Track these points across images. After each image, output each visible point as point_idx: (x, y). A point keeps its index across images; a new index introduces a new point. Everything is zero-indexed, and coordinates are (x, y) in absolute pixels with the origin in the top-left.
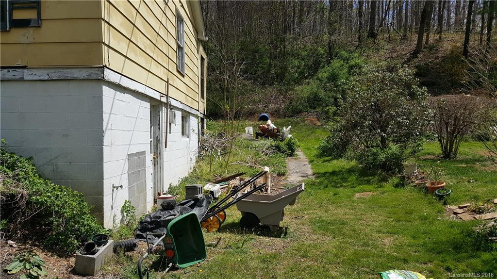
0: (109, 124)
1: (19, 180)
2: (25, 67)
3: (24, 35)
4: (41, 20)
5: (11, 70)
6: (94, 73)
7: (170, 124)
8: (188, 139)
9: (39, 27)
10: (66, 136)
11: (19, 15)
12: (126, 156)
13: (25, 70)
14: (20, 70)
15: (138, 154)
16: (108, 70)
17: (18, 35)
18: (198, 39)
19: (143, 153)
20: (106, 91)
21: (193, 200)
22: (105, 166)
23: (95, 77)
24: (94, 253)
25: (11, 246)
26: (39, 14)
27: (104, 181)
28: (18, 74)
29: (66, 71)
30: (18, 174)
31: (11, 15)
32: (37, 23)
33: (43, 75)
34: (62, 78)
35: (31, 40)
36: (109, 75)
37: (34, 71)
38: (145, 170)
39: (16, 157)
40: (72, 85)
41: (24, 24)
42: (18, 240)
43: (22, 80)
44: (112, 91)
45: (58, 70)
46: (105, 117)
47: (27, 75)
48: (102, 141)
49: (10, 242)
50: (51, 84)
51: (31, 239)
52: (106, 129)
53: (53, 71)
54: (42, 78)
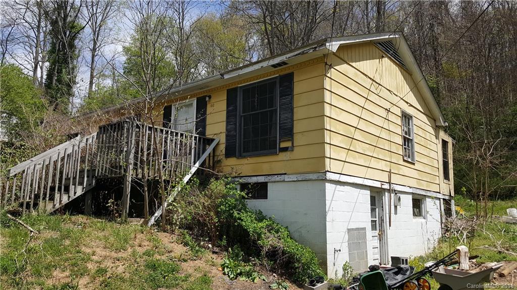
0: (331, 208)
1: (280, 239)
2: (285, 174)
3: (285, 156)
4: (293, 147)
5: (279, 176)
6: (321, 176)
7: (396, 207)
8: (423, 220)
9: (293, 151)
10: (306, 214)
11: (283, 145)
12: (345, 230)
13: (286, 176)
14: (283, 176)
15: (357, 229)
16: (329, 173)
17: (282, 156)
18: (436, 126)
19: (364, 229)
20: (329, 186)
21: (397, 268)
22: (328, 235)
23: (321, 178)
24: (314, 286)
25: (274, 276)
26: (293, 143)
27: (327, 245)
28: (282, 178)
29: (305, 175)
30: (280, 236)
31: (279, 146)
32: (292, 149)
33: (294, 178)
34: (304, 179)
35: (288, 158)
36: (330, 176)
37: (290, 176)
38: (366, 243)
39: (279, 226)
40: (309, 183)
41: (285, 150)
42: (278, 275)
43: (284, 181)
44: (333, 186)
45: (302, 175)
46: (328, 203)
47: (286, 178)
48: (326, 218)
49: (274, 274)
50: (299, 183)
51: (285, 275)
52: (328, 211)
53: (299, 175)
54: (294, 180)
